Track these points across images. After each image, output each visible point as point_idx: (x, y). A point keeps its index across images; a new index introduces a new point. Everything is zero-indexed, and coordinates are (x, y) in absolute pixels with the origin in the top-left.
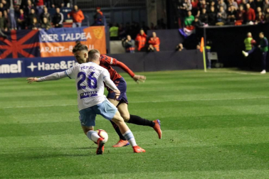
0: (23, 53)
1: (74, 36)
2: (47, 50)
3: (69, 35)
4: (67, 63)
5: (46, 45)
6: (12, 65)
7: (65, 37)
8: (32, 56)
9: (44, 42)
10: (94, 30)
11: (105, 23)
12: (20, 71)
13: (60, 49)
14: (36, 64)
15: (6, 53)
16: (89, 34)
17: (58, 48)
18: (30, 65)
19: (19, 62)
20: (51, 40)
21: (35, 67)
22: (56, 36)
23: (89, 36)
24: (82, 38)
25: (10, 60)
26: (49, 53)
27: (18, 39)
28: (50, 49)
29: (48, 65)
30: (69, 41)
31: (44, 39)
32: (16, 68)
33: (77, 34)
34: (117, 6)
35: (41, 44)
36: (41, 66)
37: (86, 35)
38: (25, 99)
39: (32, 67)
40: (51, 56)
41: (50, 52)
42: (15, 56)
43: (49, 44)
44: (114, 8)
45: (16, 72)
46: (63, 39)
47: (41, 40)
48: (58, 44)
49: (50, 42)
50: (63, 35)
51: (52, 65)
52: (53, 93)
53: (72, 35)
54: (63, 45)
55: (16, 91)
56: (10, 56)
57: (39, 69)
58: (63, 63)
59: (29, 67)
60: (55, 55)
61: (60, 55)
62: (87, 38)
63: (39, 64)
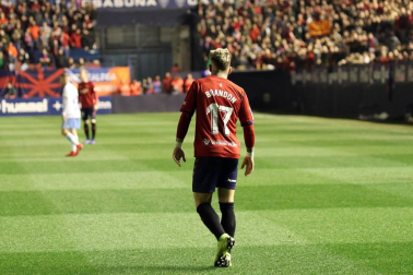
0: (49, 92)
6: (38, 103)
11: (130, 64)
12: (46, 110)
15: (32, 93)
16: (114, 74)
18: (55, 103)
25: (36, 98)
27: (45, 78)
32: (42, 106)
33: (102, 74)
34: (144, 48)
37: (111, 76)
38: (39, 137)
39: (58, 106)
44: (140, 50)
45: (41, 111)
53: (98, 75)
56: (37, 95)
59: (54, 106)
62: (111, 79)
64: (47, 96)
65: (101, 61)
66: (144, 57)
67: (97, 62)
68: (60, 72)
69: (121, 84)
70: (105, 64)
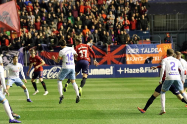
0: (114, 61)
1: (150, 50)
2: (131, 59)
3: (146, 49)
4: (144, 69)
5: (131, 56)
6: (107, 69)
7: (144, 51)
8: (120, 63)
9: (129, 54)
10: (164, 46)
11: (172, 42)
12: (112, 73)
13: (140, 59)
14: (123, 69)
15: (103, 61)
16: (160, 49)
17: (138, 58)
18: (119, 69)
19: (112, 67)
20: (134, 52)
21: (122, 71)
22: (137, 50)
23: (160, 50)
24: (156, 52)
26: (132, 62)
27: (111, 51)
28: (133, 59)
29: (131, 70)
30: (146, 53)
31: (129, 52)
32: (109, 71)
33: (152, 49)
34: (182, 29)
35: (127, 55)
36: (127, 70)
37: (159, 50)
39: (120, 71)
40: (134, 63)
41: (133, 60)
42: (109, 63)
43: (132, 55)
44: (179, 31)
45: (109, 74)
46: (142, 52)
47: (127, 52)
48: (139, 55)
49: (133, 54)
50: (142, 49)
51: (134, 70)
52: (130, 89)
53: (149, 49)
54: (142, 56)
55: (105, 87)
57: (125, 72)
58: (142, 68)
59: (118, 71)
60: (137, 63)
61: (140, 63)
62: (159, 52)
63: (125, 69)
64: (112, 63)
65: (151, 39)
66: (182, 36)
67: (148, 40)
68: (122, 47)
70: (154, 42)
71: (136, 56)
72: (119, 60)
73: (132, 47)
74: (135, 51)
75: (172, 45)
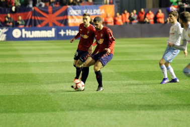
0: (56, 23)
1: (93, 12)
2: (73, 21)
3: (89, 10)
5: (73, 18)
6: (48, 31)
8: (62, 25)
9: (71, 16)
10: (107, 8)
11: (115, 3)
14: (65, 31)
15: (44, 23)
16: (103, 10)
17: (81, 20)
21: (64, 33)
22: (80, 11)
23: (103, 12)
24: (98, 13)
26: (74, 24)
27: (53, 13)
28: (75, 20)
29: (73, 32)
31: (72, 14)
32: (51, 33)
35: (69, 17)
36: (69, 32)
37: (101, 11)
39: (62, 33)
40: (76, 26)
41: (75, 22)
42: (51, 25)
43: (75, 17)
45: (51, 36)
47: (69, 14)
48: (81, 17)
49: (76, 15)
50: (85, 11)
51: (76, 32)
56: (47, 25)
57: (67, 35)
59: (60, 33)
62: (101, 13)
63: (67, 31)
64: (54, 25)
65: (94, 0)
67: (90, 1)
68: (64, 8)
69: (107, 17)
70: (97, 3)
71: (78, 18)
72: (61, 22)
73: (74, 9)
74: (77, 12)
75: (115, 6)
